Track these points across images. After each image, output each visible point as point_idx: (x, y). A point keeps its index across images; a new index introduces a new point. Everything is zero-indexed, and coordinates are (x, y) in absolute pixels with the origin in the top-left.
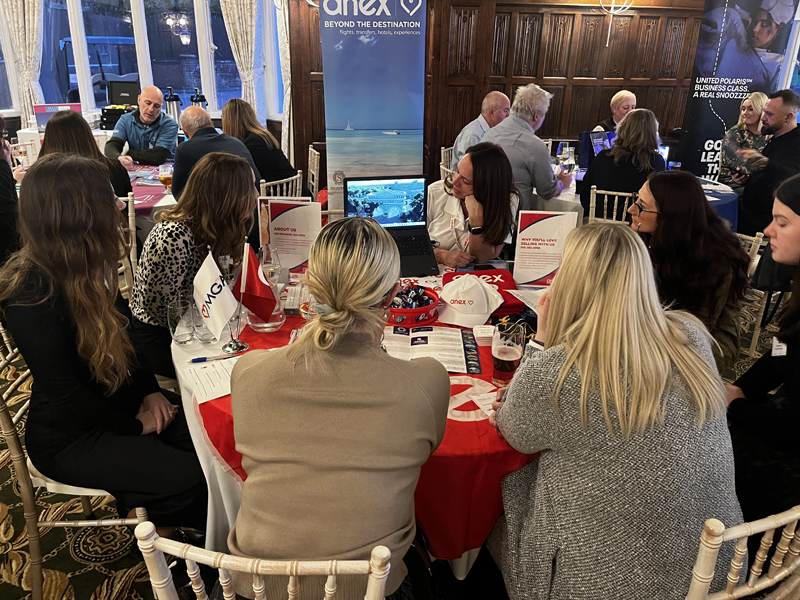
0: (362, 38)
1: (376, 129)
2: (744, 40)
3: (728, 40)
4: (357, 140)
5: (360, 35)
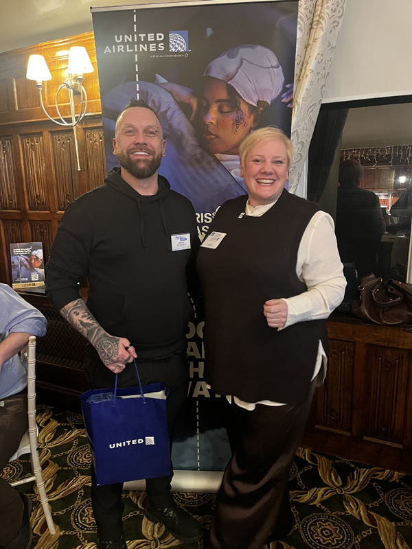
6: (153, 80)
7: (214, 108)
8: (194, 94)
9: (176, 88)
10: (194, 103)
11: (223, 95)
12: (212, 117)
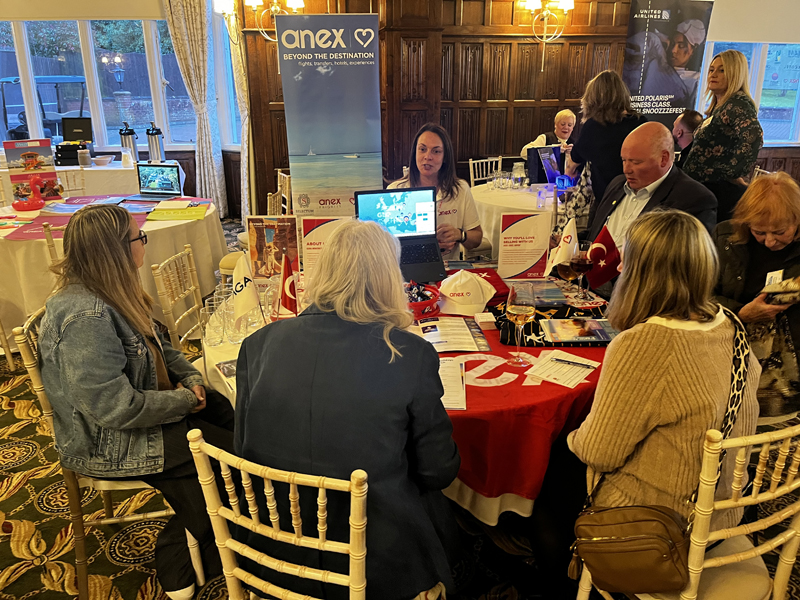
0: (320, 69)
1: (337, 153)
2: (664, 60)
3: (650, 62)
4: (320, 164)
5: (317, 66)
6: (654, 32)
7: (677, 45)
8: (669, 39)
9: (662, 35)
10: (668, 43)
11: (682, 40)
12: (675, 49)
